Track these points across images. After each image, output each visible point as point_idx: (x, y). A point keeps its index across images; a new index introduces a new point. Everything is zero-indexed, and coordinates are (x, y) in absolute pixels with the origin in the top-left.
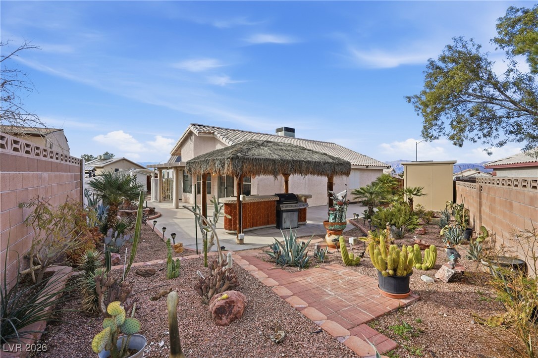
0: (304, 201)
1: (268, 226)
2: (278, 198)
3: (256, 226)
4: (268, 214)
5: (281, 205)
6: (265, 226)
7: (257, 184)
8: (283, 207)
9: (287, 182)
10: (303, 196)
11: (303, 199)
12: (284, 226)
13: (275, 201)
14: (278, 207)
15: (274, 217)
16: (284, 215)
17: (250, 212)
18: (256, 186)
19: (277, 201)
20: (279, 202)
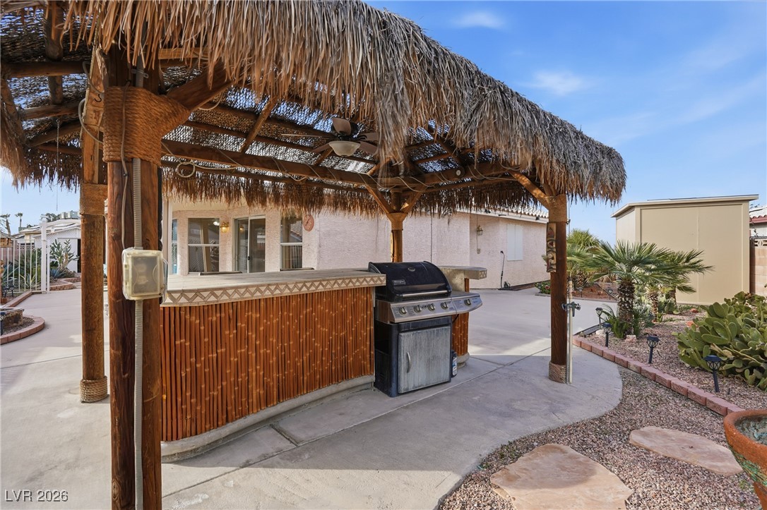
0: (462, 287)
1: (344, 385)
2: (381, 280)
3: (297, 391)
4: (345, 339)
5: (393, 305)
6: (332, 388)
7: (317, 244)
8: (402, 312)
9: (397, 234)
10: (459, 271)
11: (458, 281)
12: (407, 380)
13: (368, 289)
14: (382, 311)
15: (366, 349)
16: (407, 340)
17: (266, 338)
18: (316, 250)
19: (379, 290)
20: (385, 294)
